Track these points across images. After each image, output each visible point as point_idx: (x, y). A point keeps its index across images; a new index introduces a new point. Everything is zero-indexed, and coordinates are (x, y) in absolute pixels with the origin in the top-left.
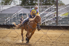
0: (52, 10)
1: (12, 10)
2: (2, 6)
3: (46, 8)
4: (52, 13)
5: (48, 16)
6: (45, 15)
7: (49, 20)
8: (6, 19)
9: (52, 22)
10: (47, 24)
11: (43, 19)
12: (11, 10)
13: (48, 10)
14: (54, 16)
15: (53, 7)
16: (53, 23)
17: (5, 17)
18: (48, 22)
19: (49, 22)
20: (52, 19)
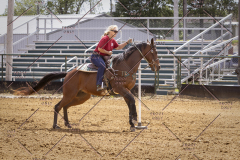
0: (224, 31)
1: (84, 30)
2: (50, 16)
3: (201, 24)
4: (225, 42)
5: (209, 53)
6: (200, 49)
7: (212, 65)
8: (65, 61)
9: (222, 73)
10: (206, 82)
11: (191, 62)
12: (81, 31)
13: (210, 32)
14: (231, 51)
15: (227, 23)
16: (225, 78)
17: (61, 54)
18: (209, 73)
19: (212, 74)
20: (222, 64)
